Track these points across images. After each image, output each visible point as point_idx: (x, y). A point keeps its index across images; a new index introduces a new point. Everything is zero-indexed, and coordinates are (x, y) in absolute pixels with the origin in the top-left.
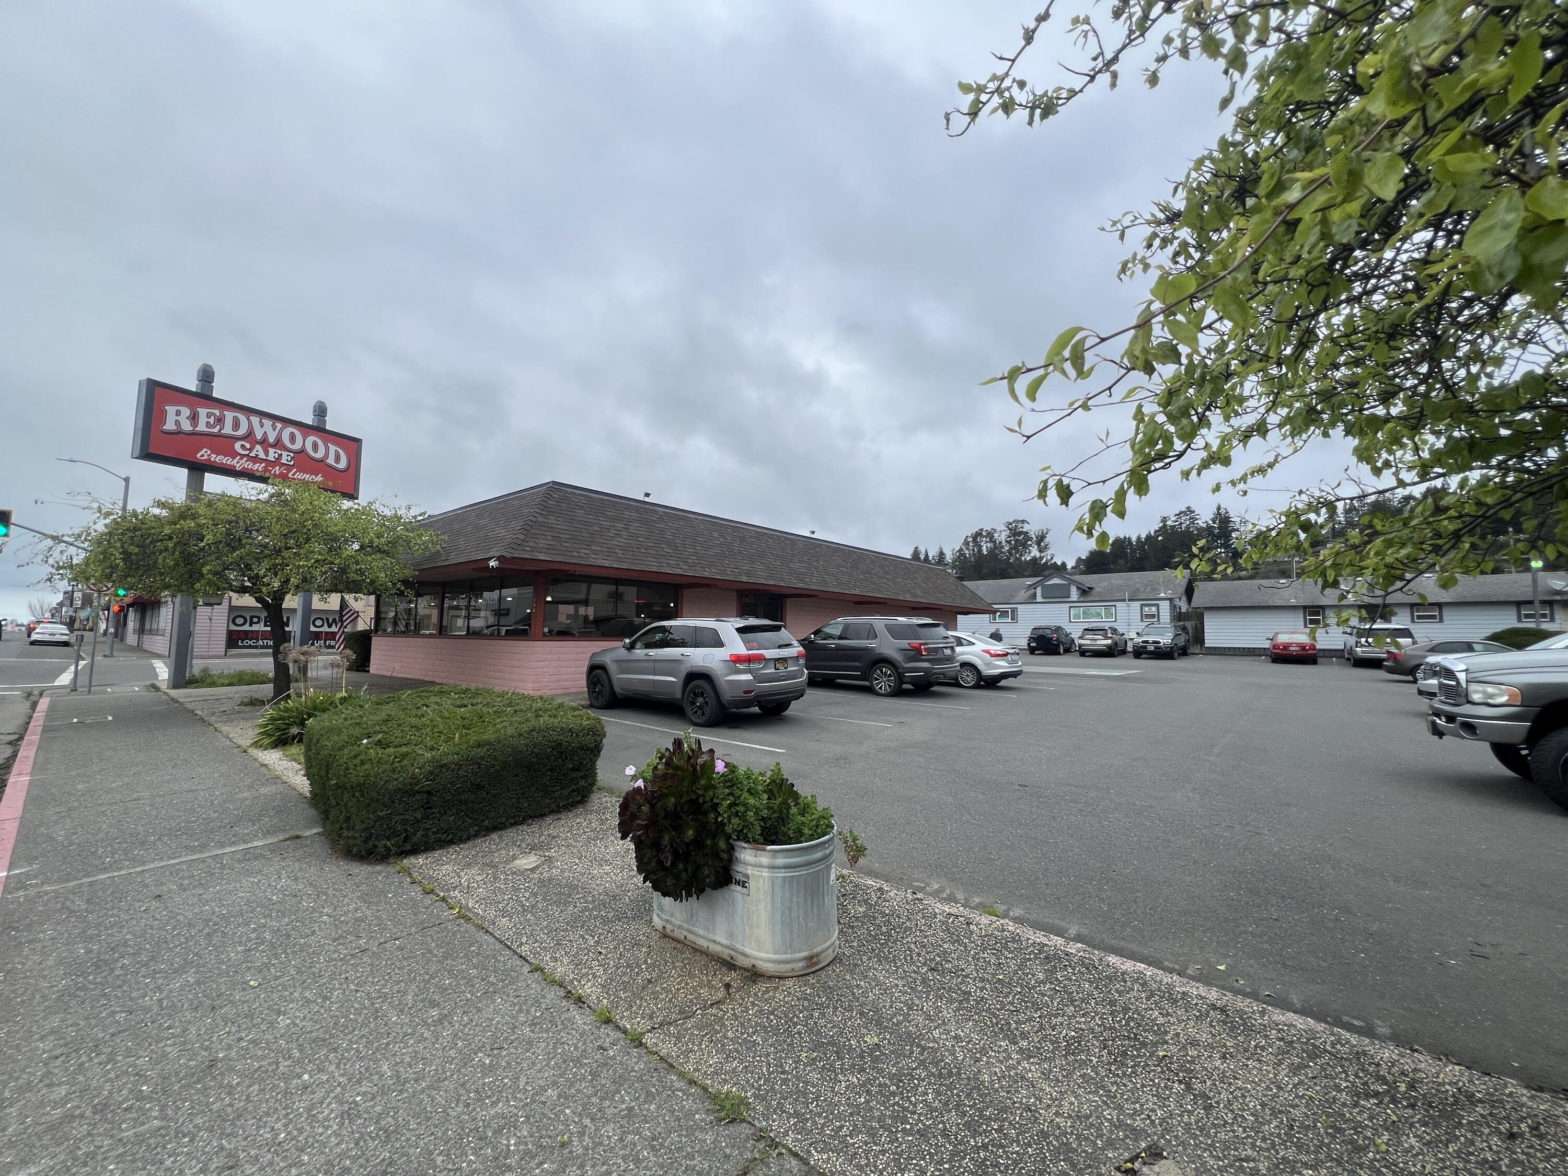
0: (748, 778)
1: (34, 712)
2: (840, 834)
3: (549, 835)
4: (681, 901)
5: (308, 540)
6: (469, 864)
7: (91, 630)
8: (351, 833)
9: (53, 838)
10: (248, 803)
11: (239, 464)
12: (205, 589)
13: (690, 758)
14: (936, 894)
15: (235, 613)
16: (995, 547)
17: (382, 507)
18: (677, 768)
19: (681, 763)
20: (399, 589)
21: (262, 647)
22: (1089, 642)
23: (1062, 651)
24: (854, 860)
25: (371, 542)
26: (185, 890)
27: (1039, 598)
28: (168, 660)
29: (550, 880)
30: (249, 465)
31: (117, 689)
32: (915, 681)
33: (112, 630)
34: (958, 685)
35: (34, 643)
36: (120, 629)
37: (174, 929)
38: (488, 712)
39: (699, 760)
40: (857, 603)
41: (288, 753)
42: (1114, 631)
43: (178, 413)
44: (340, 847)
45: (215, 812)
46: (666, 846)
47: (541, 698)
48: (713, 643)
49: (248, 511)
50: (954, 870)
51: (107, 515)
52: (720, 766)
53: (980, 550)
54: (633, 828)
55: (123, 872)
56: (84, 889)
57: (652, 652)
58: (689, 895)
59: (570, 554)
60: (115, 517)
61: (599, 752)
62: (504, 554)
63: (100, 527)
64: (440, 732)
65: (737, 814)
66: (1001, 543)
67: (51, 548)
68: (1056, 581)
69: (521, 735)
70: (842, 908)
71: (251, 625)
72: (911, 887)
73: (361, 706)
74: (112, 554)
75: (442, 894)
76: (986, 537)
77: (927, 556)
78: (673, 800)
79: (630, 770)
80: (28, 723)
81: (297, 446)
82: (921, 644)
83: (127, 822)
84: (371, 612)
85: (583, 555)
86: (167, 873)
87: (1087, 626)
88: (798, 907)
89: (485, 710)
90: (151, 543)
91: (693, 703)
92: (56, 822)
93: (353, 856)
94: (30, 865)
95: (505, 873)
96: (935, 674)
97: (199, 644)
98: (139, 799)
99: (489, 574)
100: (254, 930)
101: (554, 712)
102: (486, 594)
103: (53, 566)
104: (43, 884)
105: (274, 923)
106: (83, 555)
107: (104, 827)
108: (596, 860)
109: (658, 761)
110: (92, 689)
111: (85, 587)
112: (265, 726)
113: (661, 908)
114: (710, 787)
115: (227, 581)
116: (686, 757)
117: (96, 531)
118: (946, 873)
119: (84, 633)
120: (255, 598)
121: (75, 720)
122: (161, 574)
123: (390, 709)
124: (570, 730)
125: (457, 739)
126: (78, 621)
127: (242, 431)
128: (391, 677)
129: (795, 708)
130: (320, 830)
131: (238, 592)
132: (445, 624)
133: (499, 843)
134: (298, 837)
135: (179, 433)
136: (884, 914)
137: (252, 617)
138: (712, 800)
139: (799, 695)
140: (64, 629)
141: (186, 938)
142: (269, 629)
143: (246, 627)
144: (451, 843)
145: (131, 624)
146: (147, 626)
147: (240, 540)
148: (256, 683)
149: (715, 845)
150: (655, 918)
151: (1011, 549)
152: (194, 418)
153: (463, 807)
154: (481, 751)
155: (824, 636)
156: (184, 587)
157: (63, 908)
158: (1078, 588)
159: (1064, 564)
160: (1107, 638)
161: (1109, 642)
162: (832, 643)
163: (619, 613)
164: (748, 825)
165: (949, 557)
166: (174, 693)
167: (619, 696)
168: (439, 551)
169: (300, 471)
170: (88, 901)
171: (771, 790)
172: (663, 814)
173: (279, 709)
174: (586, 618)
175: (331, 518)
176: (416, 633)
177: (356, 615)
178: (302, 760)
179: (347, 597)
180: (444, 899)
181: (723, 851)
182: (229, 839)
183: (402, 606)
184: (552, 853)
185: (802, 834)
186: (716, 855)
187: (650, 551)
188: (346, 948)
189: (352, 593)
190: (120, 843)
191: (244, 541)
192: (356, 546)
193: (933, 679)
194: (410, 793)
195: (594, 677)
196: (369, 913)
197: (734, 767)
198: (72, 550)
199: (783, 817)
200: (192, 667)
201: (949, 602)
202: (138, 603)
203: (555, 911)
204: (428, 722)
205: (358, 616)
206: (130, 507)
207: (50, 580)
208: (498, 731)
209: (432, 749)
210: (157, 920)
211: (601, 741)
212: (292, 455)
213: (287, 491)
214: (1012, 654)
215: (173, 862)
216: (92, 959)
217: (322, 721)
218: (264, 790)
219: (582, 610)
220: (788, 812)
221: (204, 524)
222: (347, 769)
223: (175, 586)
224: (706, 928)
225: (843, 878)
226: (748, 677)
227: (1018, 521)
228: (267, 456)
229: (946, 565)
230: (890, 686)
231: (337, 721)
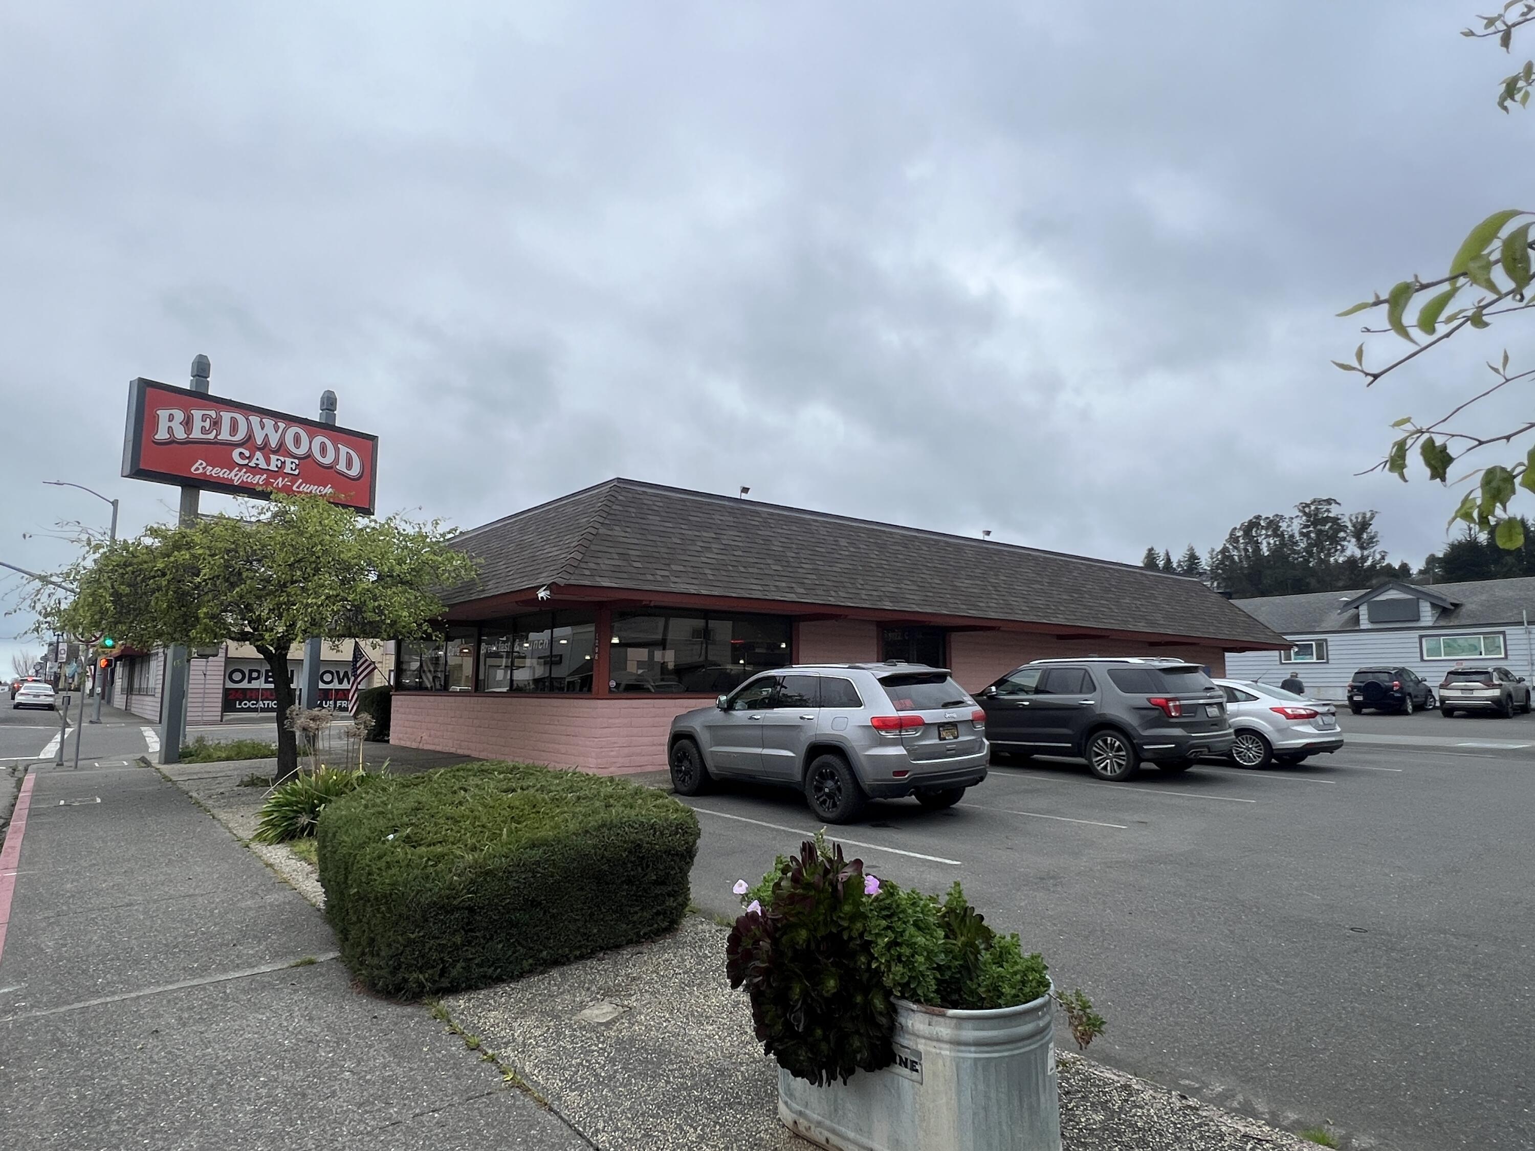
0: (914, 904)
1: (19, 791)
2: (1060, 996)
3: (627, 975)
4: (820, 1085)
5: (317, 570)
6: (524, 1012)
7: (77, 689)
8: (376, 961)
9: (42, 950)
10: (251, 914)
11: (237, 477)
12: (201, 638)
13: (827, 872)
14: (1220, 1100)
15: (233, 666)
16: (1283, 544)
17: (403, 523)
18: (809, 886)
19: (815, 879)
20: (425, 632)
21: (263, 710)
22: (1458, 694)
23: (1410, 708)
24: (1085, 1039)
25: (391, 570)
26: (184, 1025)
27: (1365, 623)
28: (159, 727)
29: (632, 1040)
30: (249, 478)
31: (106, 764)
32: (1160, 758)
33: (98, 690)
34: (1232, 763)
35: (18, 706)
36: (107, 688)
37: (173, 1076)
38: (544, 799)
39: (840, 876)
40: (1060, 637)
41: (296, 849)
42: (1505, 674)
43: (171, 418)
44: (362, 978)
45: (215, 925)
46: (797, 1001)
47: (612, 779)
48: (845, 699)
49: (249, 536)
50: (1249, 1063)
51: (98, 547)
52: (872, 886)
53: (1257, 549)
54: (748, 972)
55: (116, 998)
56: (76, 1017)
57: (760, 715)
58: (832, 1077)
59: (641, 577)
60: (105, 550)
61: (692, 857)
62: (558, 581)
63: (89, 564)
64: (483, 826)
65: (899, 959)
66: (1292, 536)
67: (39, 591)
68: (1393, 594)
69: (587, 832)
70: (1069, 1115)
71: (249, 682)
72: (1177, 1087)
73: (384, 790)
74: (101, 596)
75: (490, 1052)
76: (1267, 529)
77: (1168, 561)
78: (804, 934)
79: (740, 888)
80: (14, 805)
81: (302, 451)
82: (1168, 700)
83: (120, 934)
84: (391, 663)
85: (660, 578)
86: (165, 1002)
87: (1453, 667)
88: (1000, 1108)
89: (539, 796)
90: (143, 581)
91: (819, 789)
92: (44, 930)
93: (378, 992)
94: (19, 982)
95: (571, 1026)
96: (1194, 746)
97: (193, 709)
98: (131, 905)
99: (538, 609)
100: (265, 1085)
101: (630, 800)
102: (532, 636)
103: (40, 613)
104: (32, 1006)
105: (286, 1077)
106: (72, 598)
107: (95, 938)
108: (693, 1015)
109: (779, 874)
110: (79, 762)
111: (73, 637)
112: (269, 813)
113: (790, 1094)
114: (858, 916)
115: (226, 626)
116: (821, 871)
117: (85, 568)
118: (1234, 1068)
119: (70, 693)
120: (257, 647)
121: (62, 802)
122: (154, 619)
123: (419, 794)
124: (652, 827)
125: (504, 836)
126: (63, 679)
127: (241, 435)
128: (417, 749)
129: (970, 798)
130: (337, 954)
131: (238, 640)
132: (481, 677)
133: (561, 984)
134: (311, 963)
135: (172, 442)
136: (1136, 1129)
137: (251, 671)
138: (861, 935)
139: (977, 778)
140: (48, 689)
141: (187, 1089)
142: (272, 686)
143: (245, 685)
144: (499, 980)
145: (118, 683)
146: (136, 686)
147: (240, 574)
148: (257, 757)
149: (868, 1003)
150: (781, 1107)
151: (1310, 545)
152: (187, 423)
153: (514, 931)
154: (537, 853)
155: (1010, 688)
156: (177, 636)
157: (53, 1040)
158: (1433, 605)
159: (1405, 568)
160: (1491, 686)
161: (1496, 693)
162: (1025, 700)
163: (710, 658)
164: (917, 977)
165: (1205, 562)
166: (166, 769)
167: (713, 777)
168: (473, 579)
169: (306, 481)
170: (81, 1033)
171: (948, 924)
172: (790, 954)
173: (286, 791)
174: (663, 665)
175: (343, 541)
176: (444, 689)
177: (372, 667)
178: (315, 859)
179: (362, 643)
180: (493, 1059)
181: (881, 1014)
182: (232, 961)
183: (428, 654)
184: (632, 1002)
185: (1001, 995)
186: (869, 1017)
187: (751, 570)
188: (374, 1118)
189: (368, 638)
190: (112, 960)
191: (245, 575)
192: (373, 577)
193: (1191, 754)
194: (446, 909)
195: (679, 750)
196: (399, 1071)
197: (893, 887)
198: (60, 593)
199: (969, 968)
200: (185, 736)
201: (1209, 632)
202: (126, 656)
203: (638, 1085)
204: (467, 812)
205: (375, 668)
206: (119, 537)
207: (37, 630)
208: (557, 826)
209: (474, 849)
210: (155, 1062)
211: (694, 842)
212: (297, 461)
213: (292, 508)
214: (1323, 714)
215: (170, 987)
216: (86, 1107)
217: (338, 808)
218: (270, 898)
219: (658, 655)
220: (977, 959)
221: (200, 555)
222: (369, 874)
223: (168, 634)
224: (859, 1130)
225: (1064, 1065)
226: (900, 751)
227: (1320, 502)
228: (269, 465)
229: (1201, 574)
230: (1120, 765)
231: (356, 809)
